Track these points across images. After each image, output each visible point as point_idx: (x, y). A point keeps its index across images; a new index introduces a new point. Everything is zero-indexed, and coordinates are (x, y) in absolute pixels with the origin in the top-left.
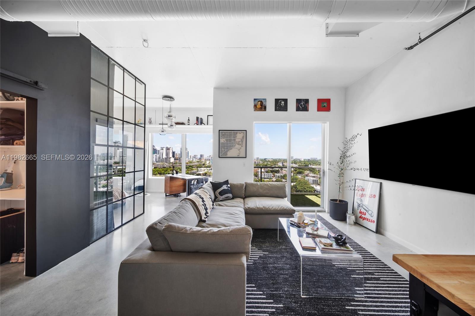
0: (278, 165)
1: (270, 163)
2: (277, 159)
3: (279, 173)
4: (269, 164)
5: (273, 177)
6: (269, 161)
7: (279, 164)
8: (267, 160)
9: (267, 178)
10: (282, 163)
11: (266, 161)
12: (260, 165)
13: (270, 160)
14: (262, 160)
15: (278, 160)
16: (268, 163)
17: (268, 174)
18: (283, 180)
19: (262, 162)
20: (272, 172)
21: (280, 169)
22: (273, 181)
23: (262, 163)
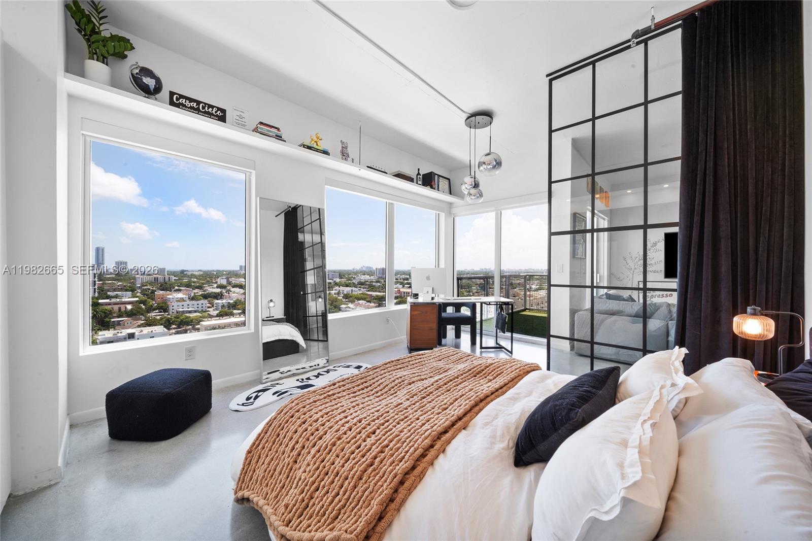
0: (216, 283)
1: (196, 280)
2: (214, 271)
3: (221, 298)
4: (194, 282)
5: (209, 307)
6: (193, 276)
7: (218, 280)
8: (189, 273)
9: (195, 312)
10: (227, 279)
11: (186, 276)
12: (170, 285)
13: (196, 273)
14: (174, 273)
15: (215, 273)
16: (192, 279)
17: (198, 302)
18: (235, 311)
19: (175, 278)
20: (205, 297)
21: (224, 291)
22: (211, 316)
23: (175, 280)
